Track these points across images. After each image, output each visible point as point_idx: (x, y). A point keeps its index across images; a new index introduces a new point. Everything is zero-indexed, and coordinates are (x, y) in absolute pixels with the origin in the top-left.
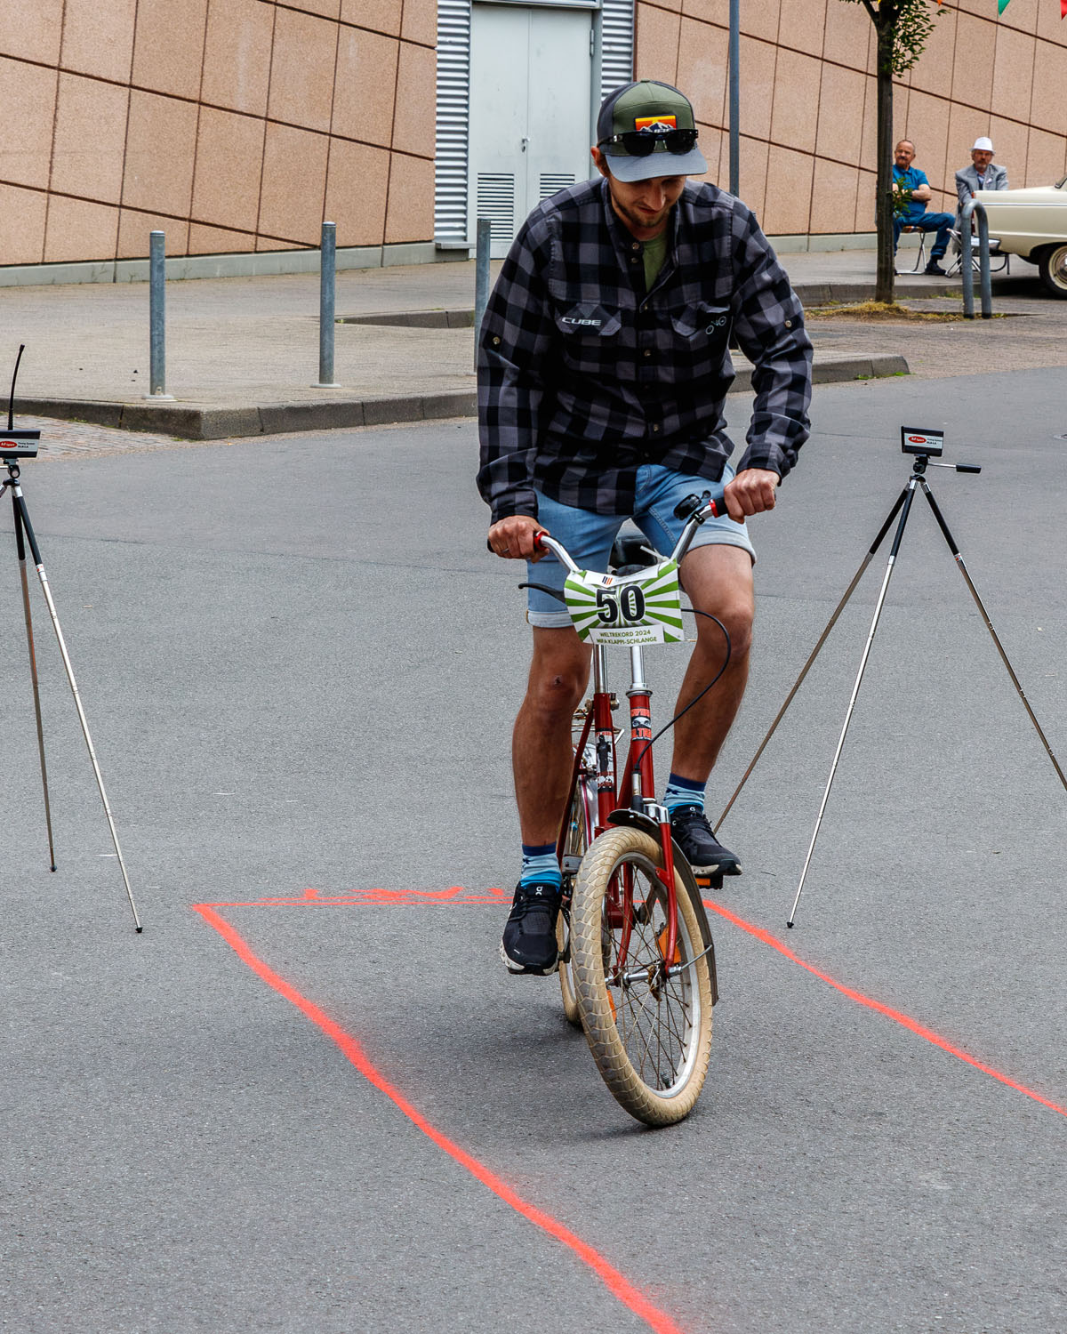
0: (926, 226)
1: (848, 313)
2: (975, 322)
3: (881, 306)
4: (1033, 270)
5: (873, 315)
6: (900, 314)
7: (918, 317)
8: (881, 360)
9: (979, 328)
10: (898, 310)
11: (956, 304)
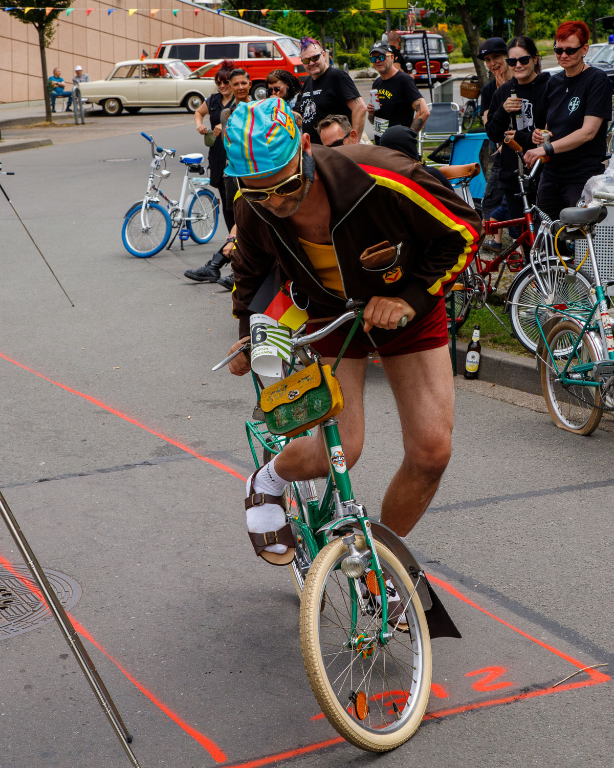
0: (65, 96)
1: (37, 126)
2: (79, 126)
3: (48, 123)
4: (100, 108)
5: (45, 126)
6: (55, 125)
7: (61, 126)
8: (43, 141)
9: (81, 128)
10: (54, 124)
11: (72, 121)
